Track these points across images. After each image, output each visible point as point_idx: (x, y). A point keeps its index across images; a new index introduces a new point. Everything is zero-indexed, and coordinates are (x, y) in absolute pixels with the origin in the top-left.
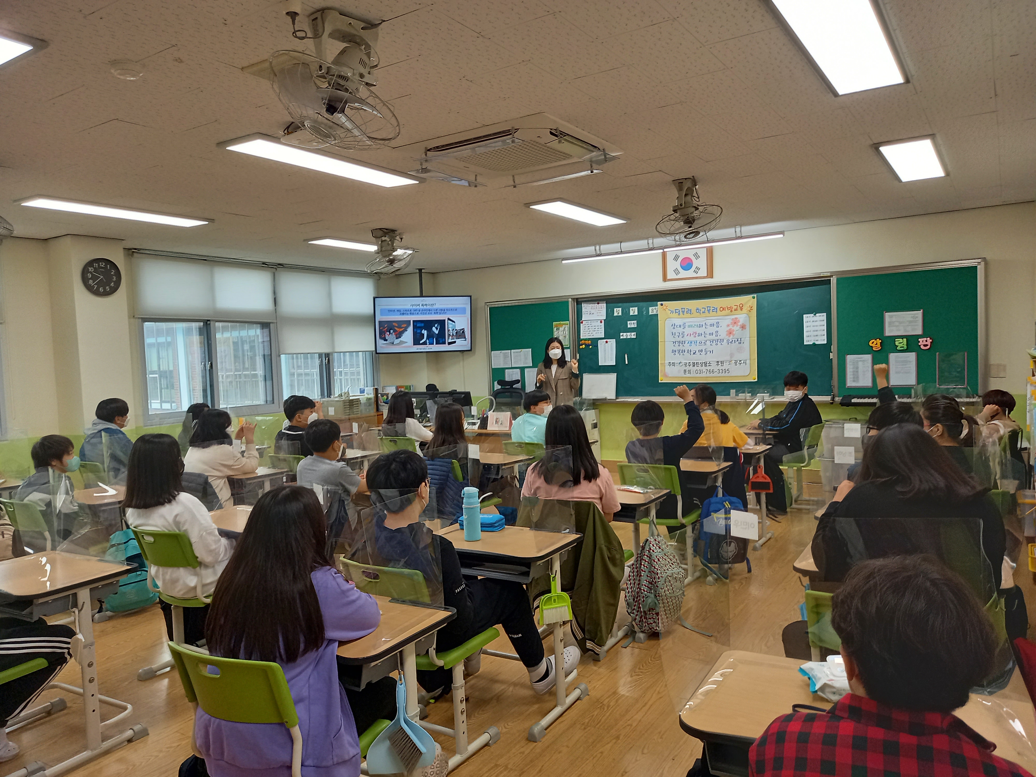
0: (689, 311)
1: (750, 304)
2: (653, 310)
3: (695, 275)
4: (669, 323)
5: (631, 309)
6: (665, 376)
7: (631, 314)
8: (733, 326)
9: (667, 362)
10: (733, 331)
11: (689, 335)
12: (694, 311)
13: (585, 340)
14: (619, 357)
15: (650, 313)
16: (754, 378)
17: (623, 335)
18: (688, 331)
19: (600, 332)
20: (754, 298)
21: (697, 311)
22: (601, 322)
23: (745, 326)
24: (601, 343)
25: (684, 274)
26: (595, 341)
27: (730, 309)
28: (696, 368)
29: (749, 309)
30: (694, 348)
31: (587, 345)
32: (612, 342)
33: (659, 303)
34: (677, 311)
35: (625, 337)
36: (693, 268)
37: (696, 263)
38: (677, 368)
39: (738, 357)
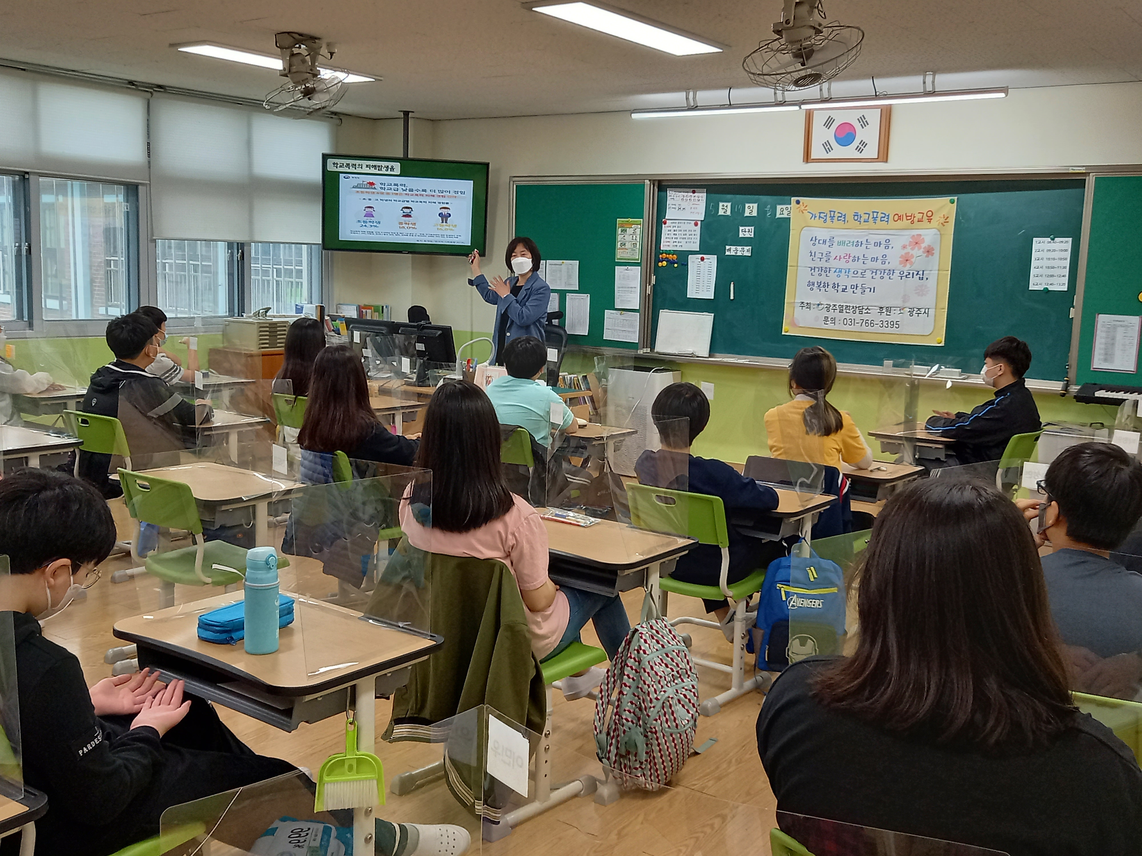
0: (843, 217)
1: (945, 212)
2: (782, 210)
3: (858, 155)
4: (807, 234)
5: (747, 205)
6: (794, 324)
7: (747, 214)
8: (913, 249)
9: (798, 300)
10: (912, 256)
11: (838, 258)
12: (850, 217)
13: (668, 252)
14: (720, 287)
15: (778, 216)
16: (938, 339)
17: (729, 250)
18: (836, 251)
19: (692, 240)
20: (952, 202)
21: (856, 218)
22: (696, 224)
23: (933, 249)
24: (693, 261)
25: (839, 151)
26: (683, 256)
27: (910, 218)
28: (844, 315)
29: (942, 220)
30: (844, 281)
31: (671, 262)
32: (712, 260)
33: (794, 199)
34: (822, 215)
35: (733, 253)
36: (856, 143)
37: (861, 134)
38: (813, 312)
39: (916, 301)
